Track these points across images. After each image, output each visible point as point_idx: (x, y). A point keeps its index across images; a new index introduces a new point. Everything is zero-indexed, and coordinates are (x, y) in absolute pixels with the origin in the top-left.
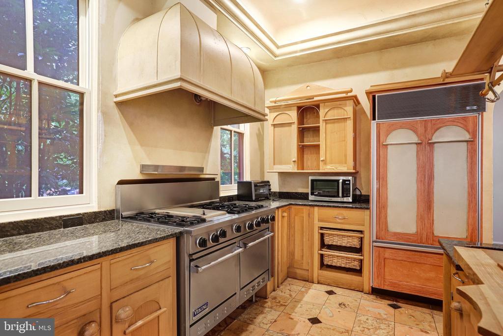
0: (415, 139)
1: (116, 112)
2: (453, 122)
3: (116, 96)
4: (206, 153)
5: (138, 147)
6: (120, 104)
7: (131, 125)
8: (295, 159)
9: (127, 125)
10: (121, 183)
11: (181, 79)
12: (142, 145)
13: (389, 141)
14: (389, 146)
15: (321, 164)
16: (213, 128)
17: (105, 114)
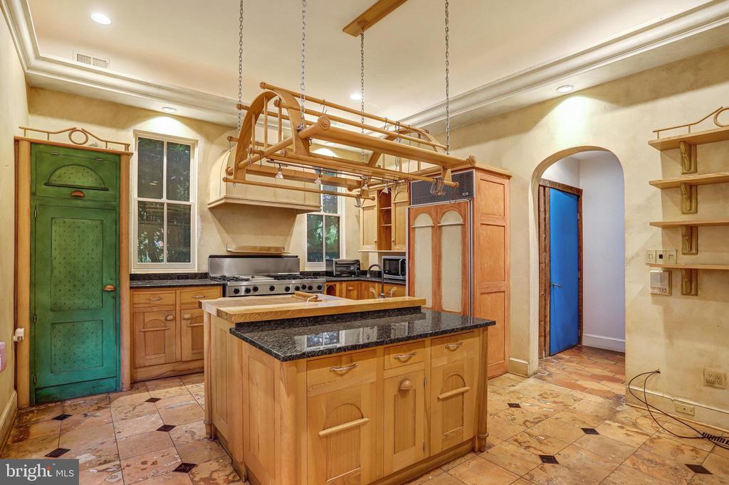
0: (431, 223)
1: (209, 215)
2: (453, 207)
3: (209, 204)
4: (288, 236)
5: (225, 235)
6: (211, 209)
7: (220, 221)
8: (376, 240)
9: (217, 222)
10: (211, 257)
11: (225, 198)
12: (228, 233)
13: (417, 225)
14: (416, 229)
15: (392, 244)
16: (295, 216)
17: (202, 216)
